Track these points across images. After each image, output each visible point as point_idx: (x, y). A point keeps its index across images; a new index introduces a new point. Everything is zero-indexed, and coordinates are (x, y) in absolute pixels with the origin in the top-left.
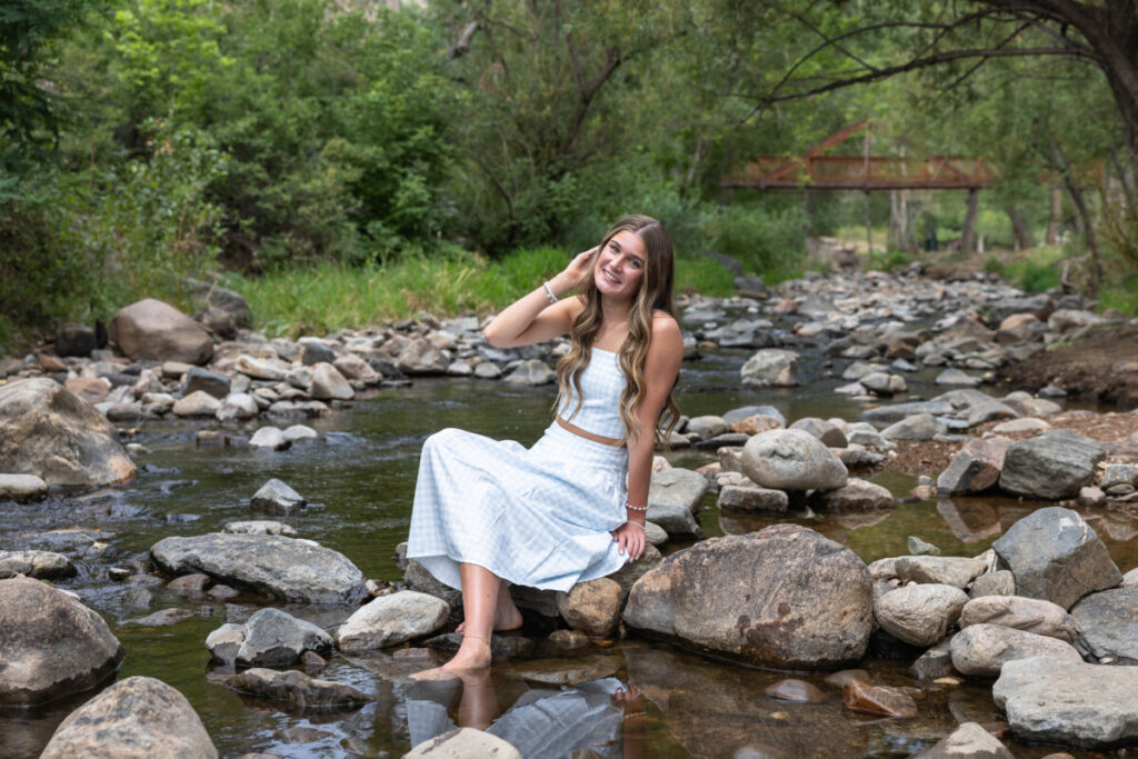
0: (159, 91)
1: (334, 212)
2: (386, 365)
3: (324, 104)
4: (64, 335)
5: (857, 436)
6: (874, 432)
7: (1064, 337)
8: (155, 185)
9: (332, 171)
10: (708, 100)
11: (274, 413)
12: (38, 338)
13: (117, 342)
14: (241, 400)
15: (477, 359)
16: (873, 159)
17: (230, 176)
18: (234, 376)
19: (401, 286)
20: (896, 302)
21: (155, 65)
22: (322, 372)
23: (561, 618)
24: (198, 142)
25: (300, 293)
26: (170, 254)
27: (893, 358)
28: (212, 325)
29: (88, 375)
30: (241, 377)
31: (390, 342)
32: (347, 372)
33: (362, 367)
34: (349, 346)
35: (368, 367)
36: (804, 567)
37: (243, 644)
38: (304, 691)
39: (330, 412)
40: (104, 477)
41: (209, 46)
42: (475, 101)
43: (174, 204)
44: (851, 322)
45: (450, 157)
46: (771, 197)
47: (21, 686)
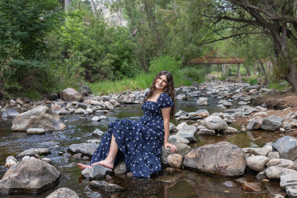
0: (71, 44)
1: (108, 69)
2: (121, 101)
3: (106, 46)
4: (51, 96)
5: (226, 116)
6: (229, 116)
7: (263, 94)
8: (70, 63)
9: (108, 60)
10: (185, 45)
11: (97, 112)
12: (45, 96)
13: (62, 97)
14: (89, 110)
15: (140, 100)
16: (219, 58)
17: (86, 61)
18: (88, 104)
19: (123, 85)
20: (225, 87)
21: (70, 38)
22: (107, 103)
23: (168, 164)
24: (79, 54)
25: (102, 86)
26: (74, 78)
27: (228, 99)
28: (83, 93)
29: (56, 104)
30: (89, 105)
31: (121, 97)
32: (112, 103)
33: (115, 102)
34: (112, 98)
35: (117, 102)
36: (229, 152)
37: (91, 173)
38: (107, 187)
39: (109, 112)
40: (58, 129)
41: (81, 34)
42: (138, 46)
43: (75, 68)
44: (217, 91)
45: (133, 57)
46: (198, 66)
47: (34, 187)
